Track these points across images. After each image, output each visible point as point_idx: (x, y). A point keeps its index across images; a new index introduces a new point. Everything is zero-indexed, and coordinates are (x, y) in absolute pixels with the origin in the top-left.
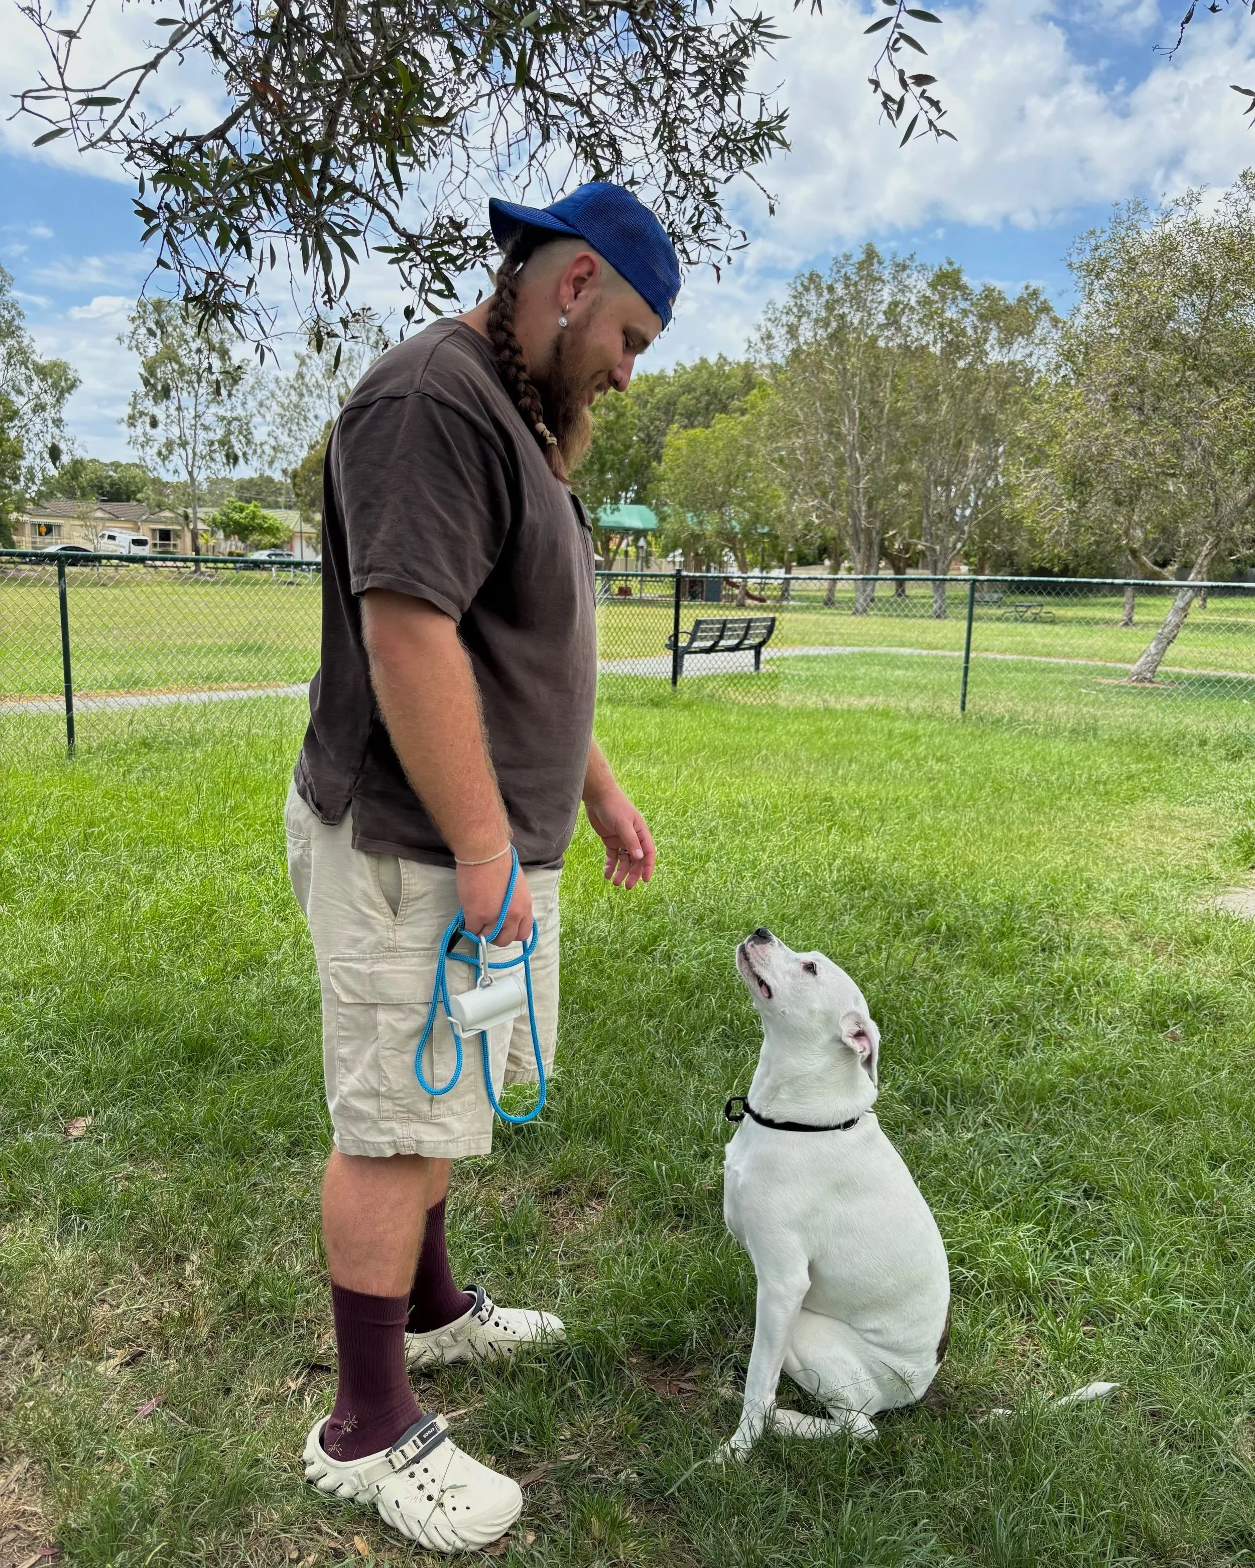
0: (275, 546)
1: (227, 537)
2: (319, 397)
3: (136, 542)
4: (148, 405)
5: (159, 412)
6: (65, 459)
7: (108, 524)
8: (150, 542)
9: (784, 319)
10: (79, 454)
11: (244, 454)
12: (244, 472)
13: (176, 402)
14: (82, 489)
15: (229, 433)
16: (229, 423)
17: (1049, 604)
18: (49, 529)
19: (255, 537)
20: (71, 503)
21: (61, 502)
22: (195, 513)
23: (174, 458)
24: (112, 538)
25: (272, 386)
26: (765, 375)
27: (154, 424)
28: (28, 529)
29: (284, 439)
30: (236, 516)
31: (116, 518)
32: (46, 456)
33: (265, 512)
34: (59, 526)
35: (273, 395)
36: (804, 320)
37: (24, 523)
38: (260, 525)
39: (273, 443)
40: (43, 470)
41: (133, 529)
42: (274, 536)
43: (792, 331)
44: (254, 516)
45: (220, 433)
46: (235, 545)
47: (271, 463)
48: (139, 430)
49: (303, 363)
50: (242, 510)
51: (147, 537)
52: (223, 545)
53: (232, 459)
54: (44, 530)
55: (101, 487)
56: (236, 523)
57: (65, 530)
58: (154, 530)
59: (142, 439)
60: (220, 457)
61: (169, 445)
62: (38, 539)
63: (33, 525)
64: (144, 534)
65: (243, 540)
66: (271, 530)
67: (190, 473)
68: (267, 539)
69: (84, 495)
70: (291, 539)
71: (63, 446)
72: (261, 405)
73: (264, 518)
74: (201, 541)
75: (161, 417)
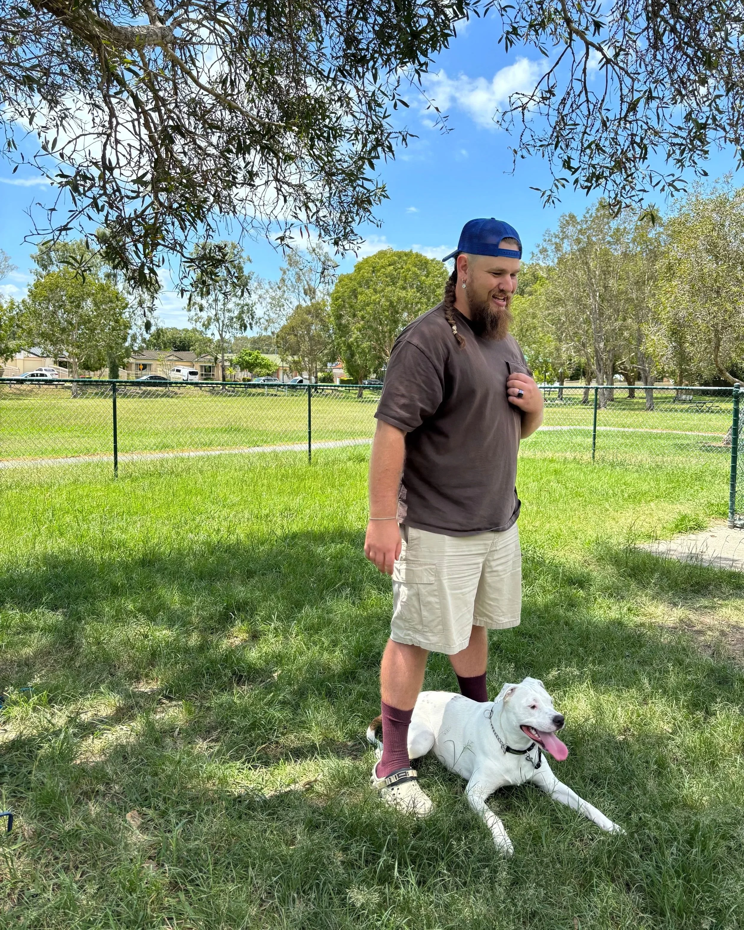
0: (268, 375)
1: (242, 370)
2: (294, 292)
3: (192, 373)
4: (197, 299)
5: (204, 302)
6: (153, 329)
7: (177, 363)
8: (199, 373)
9: (554, 240)
10: (161, 325)
11: (250, 324)
12: (249, 334)
13: (214, 296)
14: (165, 344)
15: (242, 312)
16: (243, 307)
17: (717, 401)
18: (145, 367)
19: (258, 369)
20: (158, 352)
21: (152, 353)
22: (223, 357)
23: (212, 327)
24: (178, 371)
25: (267, 287)
26: (542, 274)
27: (201, 309)
28: (134, 366)
29: (273, 315)
30: (247, 358)
31: (181, 360)
32: (143, 327)
33: (263, 356)
34: (150, 365)
35: (267, 291)
36: (565, 241)
37: (131, 364)
38: (260, 363)
39: (267, 318)
40: (141, 335)
41: (190, 366)
42: (268, 369)
43: (558, 248)
44: (257, 358)
45: (236, 313)
46: (246, 374)
47: (266, 329)
48: (193, 313)
49: (285, 273)
50: (250, 355)
51: (198, 370)
52: (240, 374)
53: (244, 327)
54: (142, 367)
55: (175, 343)
56: (247, 362)
57: (153, 367)
58: (201, 366)
59: (195, 318)
60: (237, 326)
61: (209, 319)
62: (139, 372)
63: (137, 364)
64: (197, 369)
65: (251, 371)
66: (267, 366)
67: (221, 335)
68: (264, 371)
69: (165, 347)
70: (278, 370)
71: (152, 321)
72: (260, 297)
73: (263, 359)
74: (228, 372)
75: (205, 305)
